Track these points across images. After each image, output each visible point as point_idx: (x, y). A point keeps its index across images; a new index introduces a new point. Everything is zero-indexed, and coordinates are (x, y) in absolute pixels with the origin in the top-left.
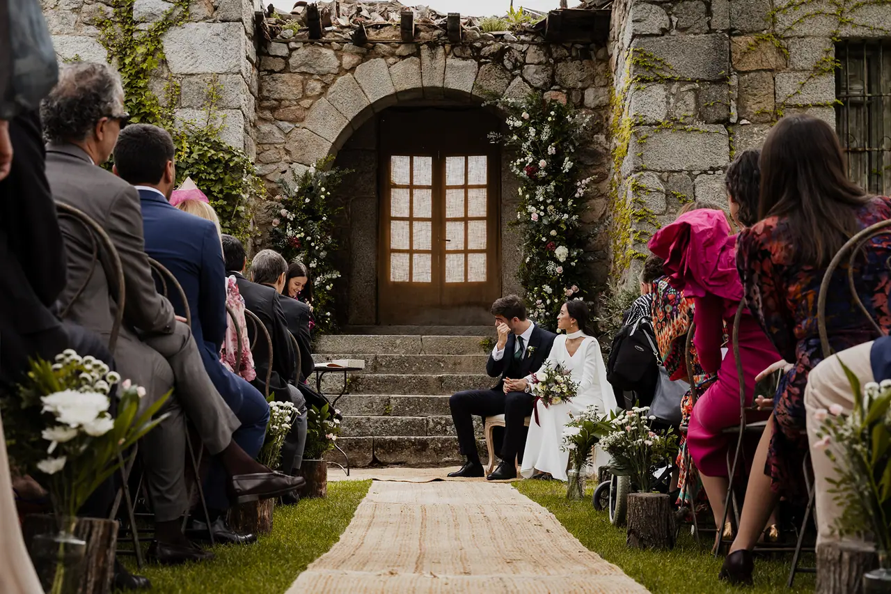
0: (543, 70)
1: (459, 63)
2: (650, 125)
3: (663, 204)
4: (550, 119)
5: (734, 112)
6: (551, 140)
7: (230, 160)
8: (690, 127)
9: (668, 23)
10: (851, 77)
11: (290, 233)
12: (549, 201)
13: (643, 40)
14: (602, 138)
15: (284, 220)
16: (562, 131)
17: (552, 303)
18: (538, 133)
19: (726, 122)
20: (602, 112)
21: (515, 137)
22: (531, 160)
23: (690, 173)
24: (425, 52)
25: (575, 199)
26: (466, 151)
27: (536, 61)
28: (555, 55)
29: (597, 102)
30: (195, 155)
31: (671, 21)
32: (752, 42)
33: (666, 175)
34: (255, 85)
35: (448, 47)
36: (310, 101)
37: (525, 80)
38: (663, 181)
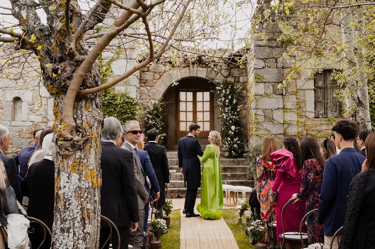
0: (227, 71)
1: (201, 69)
2: (259, 95)
3: (264, 119)
4: (229, 88)
5: (284, 91)
6: (230, 94)
7: (132, 102)
8: (271, 96)
9: (264, 65)
10: (318, 80)
11: (150, 122)
12: (229, 112)
13: (257, 70)
14: (245, 92)
15: (149, 118)
16: (233, 91)
17: (231, 143)
18: (226, 91)
19: (282, 95)
20: (245, 84)
21: (219, 92)
22: (223, 100)
23: (271, 110)
24: (191, 66)
25: (237, 112)
26: (203, 90)
27: (225, 68)
28: (230, 67)
29: (243, 81)
30: (122, 101)
31: (265, 64)
32: (289, 71)
33: (264, 110)
34: (139, 76)
35: (198, 64)
36: (156, 81)
37: (221, 74)
38: (263, 112)
